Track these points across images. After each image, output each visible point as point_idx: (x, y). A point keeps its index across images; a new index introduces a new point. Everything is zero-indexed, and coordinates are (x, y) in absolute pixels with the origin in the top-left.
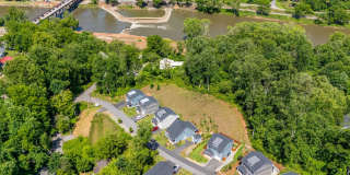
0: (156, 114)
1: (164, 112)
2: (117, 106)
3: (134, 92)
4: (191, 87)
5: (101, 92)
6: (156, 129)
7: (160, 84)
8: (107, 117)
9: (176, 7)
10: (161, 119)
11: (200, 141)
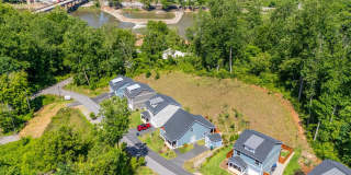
0: (148, 103)
1: (160, 100)
2: (95, 100)
3: (120, 79)
4: (204, 71)
5: (79, 84)
6: (146, 127)
7: (160, 72)
8: (77, 112)
9: (188, 11)
10: (155, 111)
11: (219, 145)
